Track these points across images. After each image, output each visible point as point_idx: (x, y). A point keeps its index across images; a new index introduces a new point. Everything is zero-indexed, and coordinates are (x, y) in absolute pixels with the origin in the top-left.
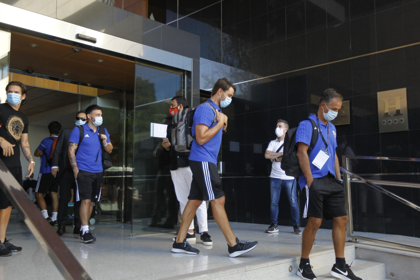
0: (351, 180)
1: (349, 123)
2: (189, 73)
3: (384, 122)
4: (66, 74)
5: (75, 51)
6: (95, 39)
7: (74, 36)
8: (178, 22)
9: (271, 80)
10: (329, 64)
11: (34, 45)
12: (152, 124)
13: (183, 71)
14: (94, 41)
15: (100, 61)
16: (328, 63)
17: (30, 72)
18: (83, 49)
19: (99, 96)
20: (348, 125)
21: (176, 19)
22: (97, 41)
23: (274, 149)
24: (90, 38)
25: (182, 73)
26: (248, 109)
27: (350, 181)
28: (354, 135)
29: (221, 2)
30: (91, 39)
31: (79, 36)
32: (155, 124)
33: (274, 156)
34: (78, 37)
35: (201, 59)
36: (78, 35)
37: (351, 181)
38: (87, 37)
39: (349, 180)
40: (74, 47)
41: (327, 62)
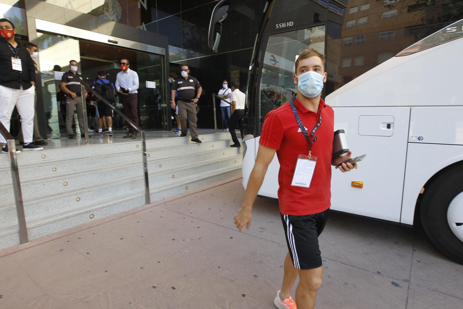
2: (163, 56)
5: (108, 47)
7: (107, 41)
8: (157, 23)
11: (88, 45)
12: (146, 81)
13: (161, 55)
14: (116, 43)
15: (120, 51)
18: (111, 46)
21: (156, 20)
22: (118, 42)
23: (222, 93)
25: (160, 56)
32: (148, 82)
33: (222, 96)
34: (109, 41)
35: (169, 46)
38: (113, 41)
40: (107, 45)
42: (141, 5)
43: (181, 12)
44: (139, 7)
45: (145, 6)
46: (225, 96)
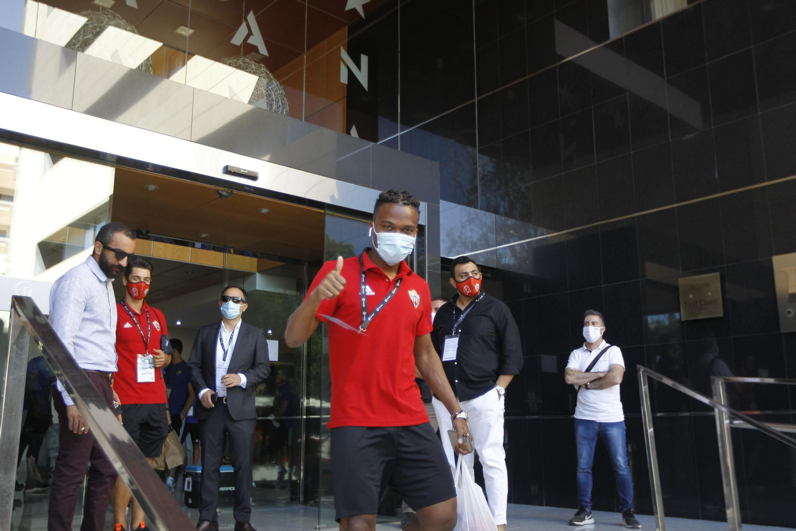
0: (731, 423)
1: (721, 315)
3: (789, 312)
4: (204, 235)
5: (221, 196)
6: (257, 173)
7: (221, 170)
8: (399, 137)
9: (571, 237)
10: (678, 207)
11: (152, 187)
14: (254, 178)
15: (265, 211)
16: (675, 205)
17: (144, 232)
18: (235, 192)
19: (260, 271)
20: (720, 318)
21: (397, 133)
22: (260, 177)
23: (581, 365)
24: (247, 172)
26: (529, 291)
27: (729, 426)
28: (732, 337)
29: (474, 102)
30: (249, 174)
31: (229, 170)
33: (583, 378)
34: (227, 170)
35: (443, 203)
36: (227, 167)
37: (732, 426)
38: (242, 171)
39: (727, 424)
40: (220, 188)
41: (673, 203)
42: (351, 74)
43: (476, 100)
44: (344, 79)
45: (363, 77)
46: (600, 379)
